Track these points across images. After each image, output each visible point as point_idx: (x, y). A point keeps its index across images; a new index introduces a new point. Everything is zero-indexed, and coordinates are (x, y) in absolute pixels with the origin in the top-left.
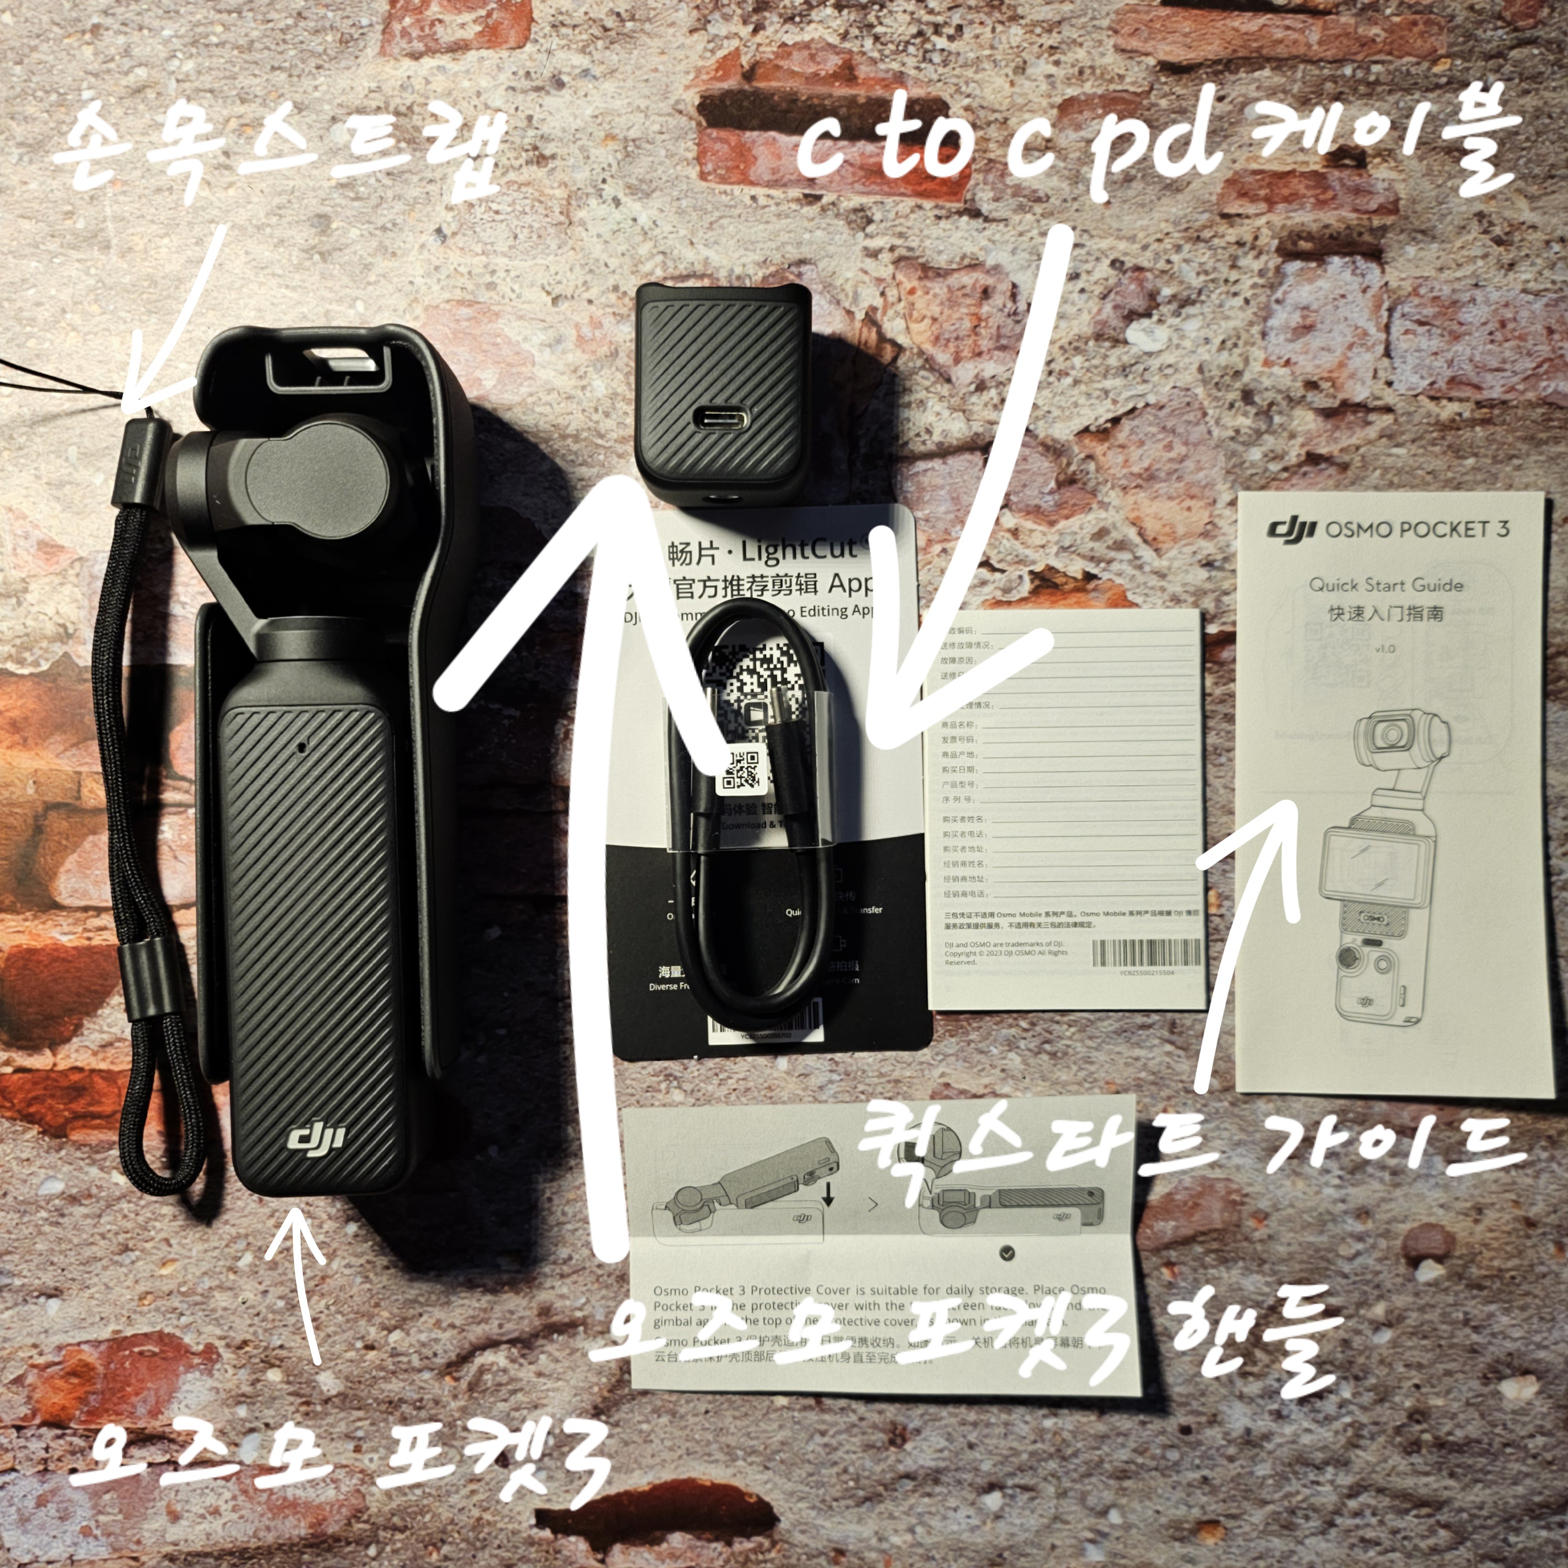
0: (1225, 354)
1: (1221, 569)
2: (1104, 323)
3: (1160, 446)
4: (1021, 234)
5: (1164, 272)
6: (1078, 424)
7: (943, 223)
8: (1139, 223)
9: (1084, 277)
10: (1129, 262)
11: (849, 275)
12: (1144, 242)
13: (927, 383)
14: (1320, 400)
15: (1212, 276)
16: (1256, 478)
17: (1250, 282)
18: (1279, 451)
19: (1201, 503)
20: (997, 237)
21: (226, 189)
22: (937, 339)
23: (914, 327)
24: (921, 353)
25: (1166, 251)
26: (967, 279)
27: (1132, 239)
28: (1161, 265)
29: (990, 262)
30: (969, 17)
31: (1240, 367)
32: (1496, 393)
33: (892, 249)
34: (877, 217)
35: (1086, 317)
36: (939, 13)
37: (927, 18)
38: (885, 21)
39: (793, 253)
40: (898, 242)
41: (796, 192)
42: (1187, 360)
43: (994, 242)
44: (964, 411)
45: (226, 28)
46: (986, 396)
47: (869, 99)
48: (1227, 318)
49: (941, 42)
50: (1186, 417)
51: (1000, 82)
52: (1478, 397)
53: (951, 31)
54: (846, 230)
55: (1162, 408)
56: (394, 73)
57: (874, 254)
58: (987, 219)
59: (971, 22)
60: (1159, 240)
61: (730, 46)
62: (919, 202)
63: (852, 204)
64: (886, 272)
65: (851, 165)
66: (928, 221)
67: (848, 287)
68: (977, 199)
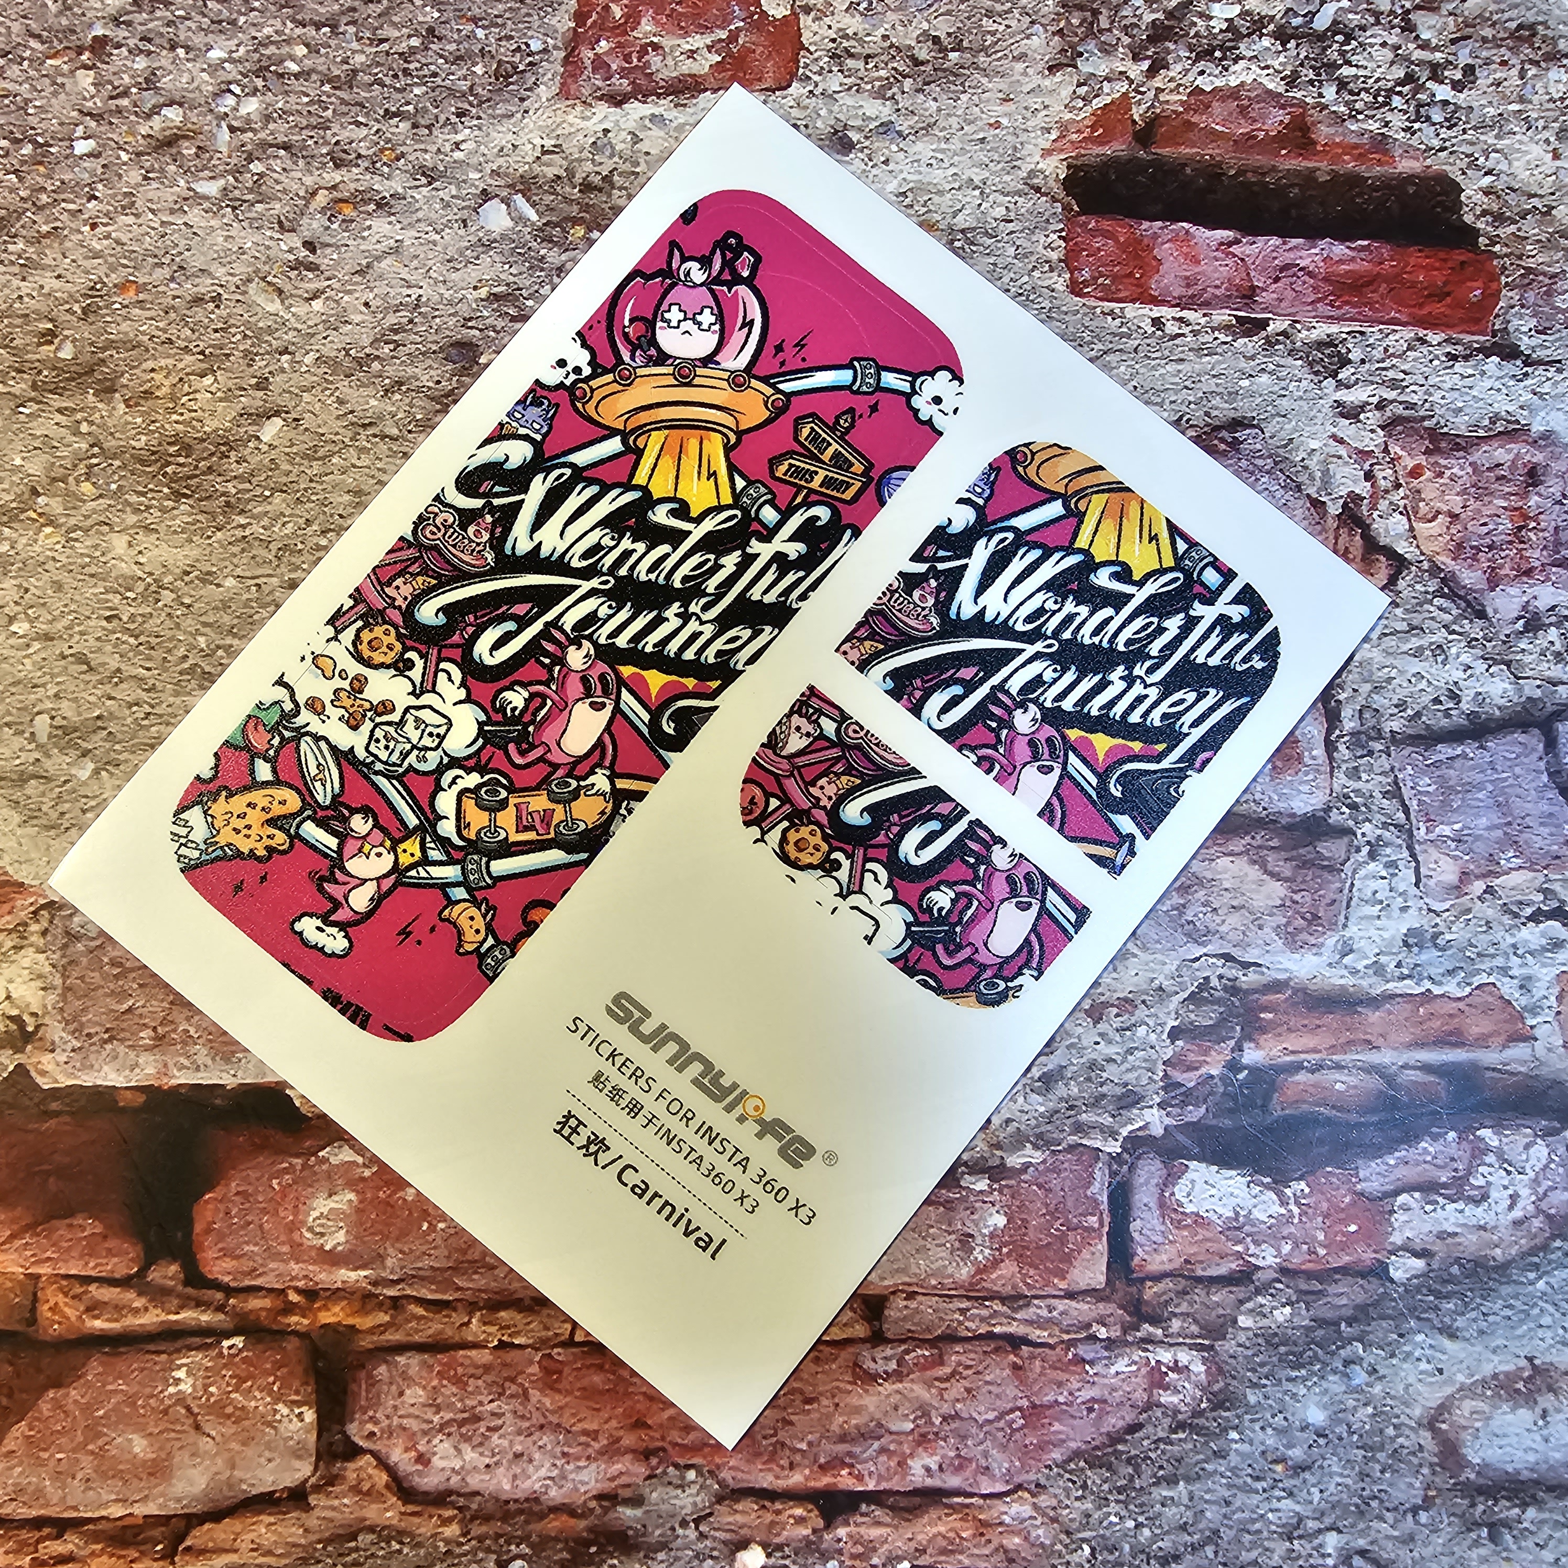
7: (1459, 367)
11: (1314, 444)
13: (1447, 618)
20: (1547, 387)
21: (308, 300)
22: (1460, 546)
23: (1421, 527)
24: (1435, 570)
26: (1502, 453)
29: (1538, 427)
30: (1485, 54)
33: (1380, 406)
34: (1355, 355)
36: (1437, 49)
37: (1418, 55)
38: (1354, 59)
39: (1222, 410)
40: (1392, 395)
41: (1222, 316)
43: (1541, 396)
44: (1508, 664)
45: (313, 49)
46: (1542, 640)
47: (1335, 175)
49: (1443, 92)
51: (1537, 151)
53: (1458, 75)
54: (1305, 374)
56: (583, 124)
57: (1352, 413)
58: (1528, 361)
59: (1488, 62)
61: (1112, 92)
62: (1421, 333)
63: (1315, 335)
64: (1373, 441)
65: (1310, 274)
66: (1436, 362)
67: (1313, 463)
68: (1511, 328)
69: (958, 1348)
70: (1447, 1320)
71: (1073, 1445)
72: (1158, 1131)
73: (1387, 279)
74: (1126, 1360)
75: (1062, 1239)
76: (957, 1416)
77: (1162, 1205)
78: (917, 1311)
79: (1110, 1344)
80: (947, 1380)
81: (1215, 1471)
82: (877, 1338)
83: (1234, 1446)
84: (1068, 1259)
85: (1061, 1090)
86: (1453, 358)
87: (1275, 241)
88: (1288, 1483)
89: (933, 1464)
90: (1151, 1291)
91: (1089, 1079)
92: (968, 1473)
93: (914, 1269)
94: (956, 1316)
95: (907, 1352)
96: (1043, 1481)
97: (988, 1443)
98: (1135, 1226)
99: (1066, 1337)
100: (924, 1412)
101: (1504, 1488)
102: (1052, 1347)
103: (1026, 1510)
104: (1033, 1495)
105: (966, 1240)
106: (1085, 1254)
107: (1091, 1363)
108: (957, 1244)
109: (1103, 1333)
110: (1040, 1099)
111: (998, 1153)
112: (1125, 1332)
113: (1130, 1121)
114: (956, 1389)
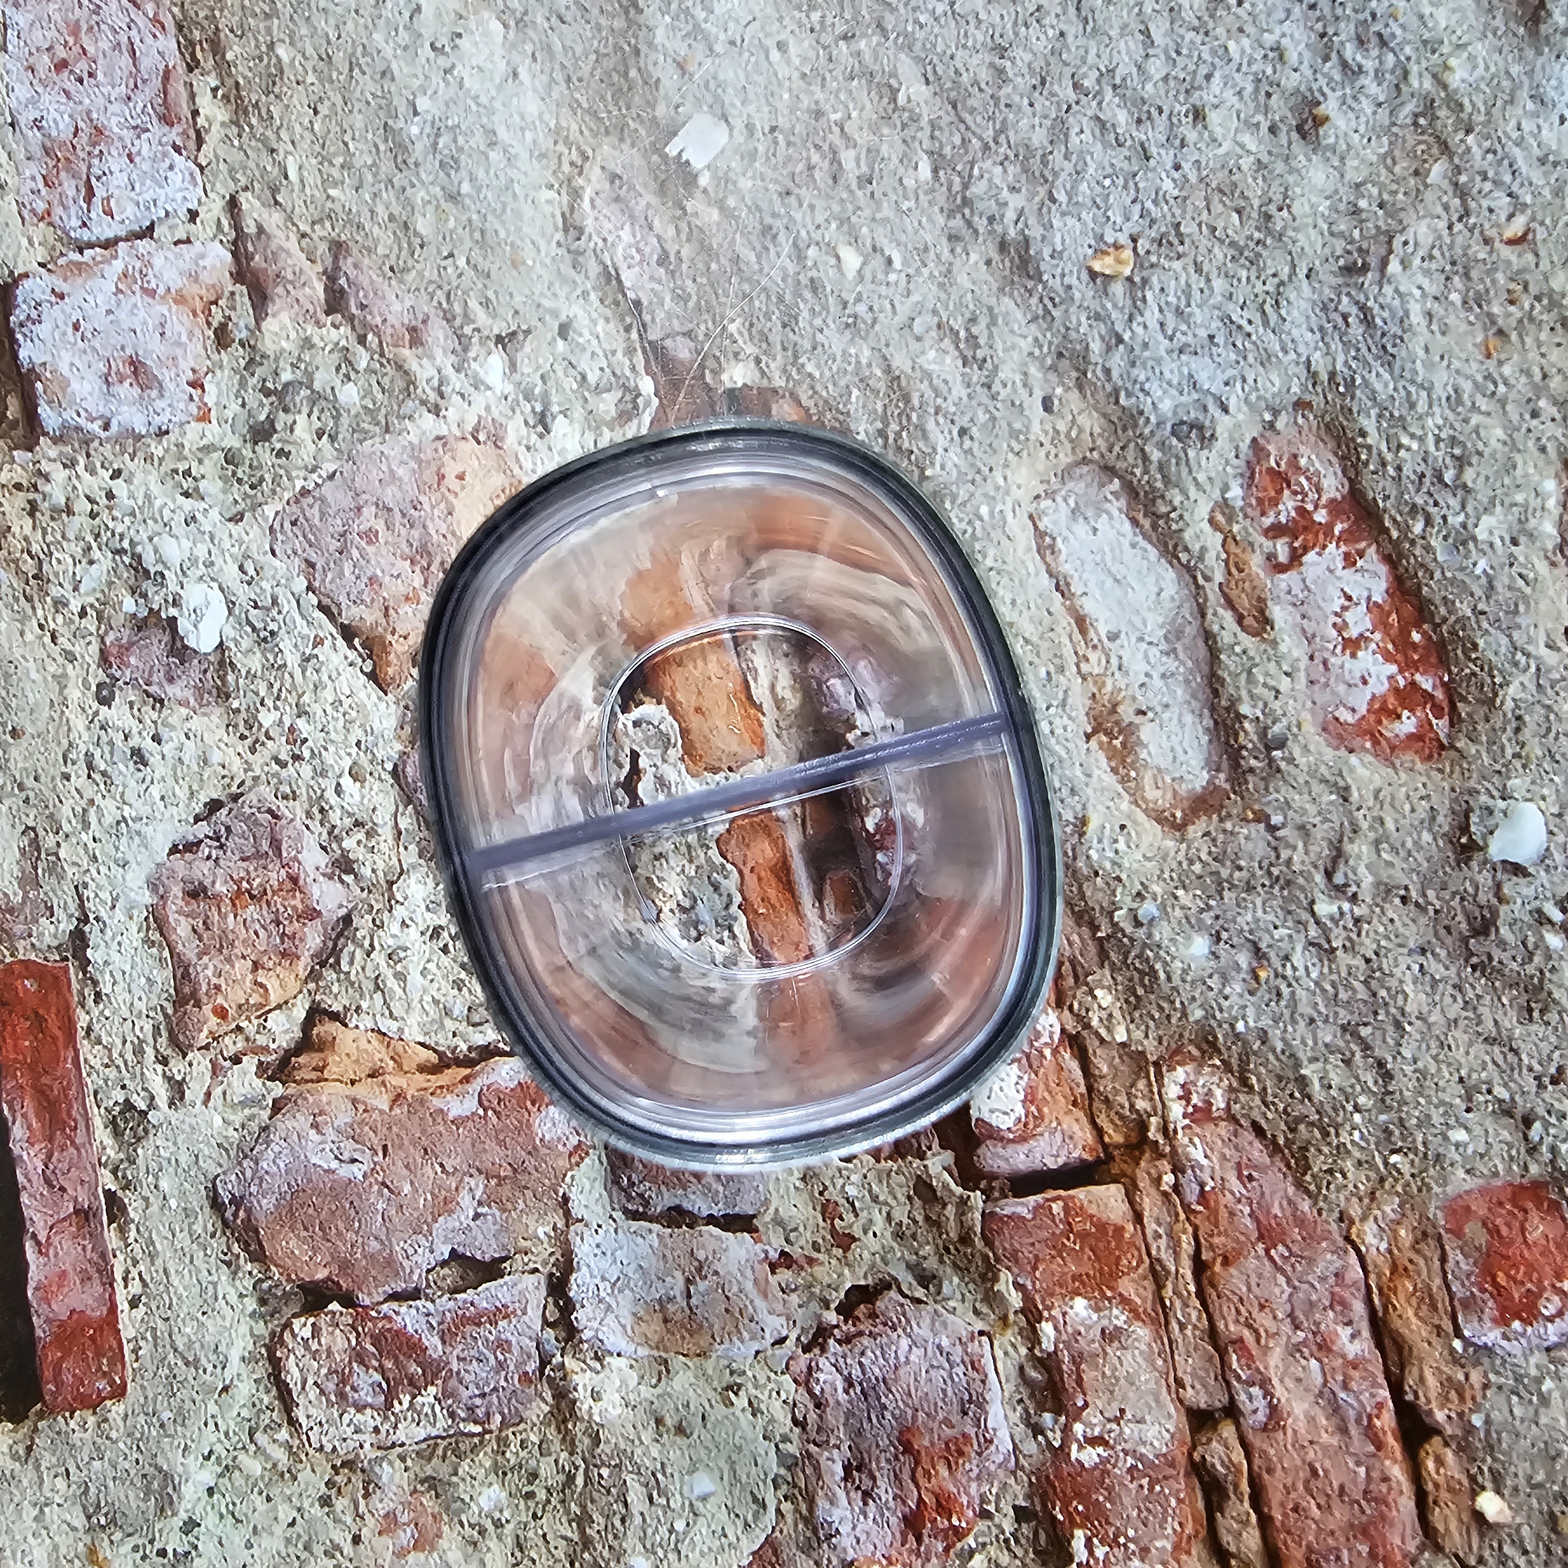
0: (202, 485)
1: (545, 399)
2: (200, 691)
3: (370, 549)
4: (95, 859)
5: (100, 618)
6: (367, 693)
7: (106, 989)
8: (34, 675)
9: (134, 742)
10: (98, 676)
11: (218, 1121)
12: (60, 660)
13: (359, 954)
14: (243, 316)
15: (90, 538)
16: (386, 381)
17: (86, 476)
18: (336, 356)
19: (446, 458)
20: (105, 895)
22: (284, 955)
23: (275, 998)
24: (314, 976)
25: (69, 622)
26: (182, 929)
27: (61, 680)
28: (90, 624)
29: (147, 898)
31: (218, 456)
32: (169, 43)
33: (164, 1061)
34: (119, 1096)
35: (196, 723)
39: (205, 1221)
40: (150, 1052)
41: (111, 1238)
42: (227, 544)
43: (115, 900)
44: (391, 884)
46: (358, 853)
48: (147, 496)
50: (317, 521)
52: (181, 69)
54: (150, 1142)
55: (311, 565)
57: (178, 1089)
58: (84, 919)
60: (54, 638)
62: (81, 1033)
63: (109, 1141)
64: (201, 1062)
65: (49, 1156)
66: (107, 1013)
67: (237, 1118)
68: (55, 943)
69: (1221, 1325)
70: (1068, 830)
71: (1291, 1190)
72: (948, 1157)
73: (36, 1078)
74: (1191, 1149)
75: (1083, 1236)
76: (1291, 1315)
77: (1023, 1139)
78: (1194, 1375)
79: (1177, 1169)
80: (1256, 1331)
81: (1283, 1039)
82: (1232, 1411)
83: (1251, 1024)
84: (1102, 1227)
85: (931, 1264)
86: (98, 995)
87: (25, 1199)
88: (1276, 962)
89: (1344, 1333)
90: (1114, 1136)
91: (914, 1237)
92: (1347, 1295)
93: (1152, 1385)
94: (1189, 1332)
95: (1238, 1378)
96: (1336, 1215)
97: (1310, 1278)
98: (1052, 1164)
99: (1182, 1216)
100: (1295, 1350)
101: (1227, 743)
102: (1196, 1229)
103: (1370, 1228)
104: (1352, 1222)
105: (1110, 1336)
106: (1093, 1210)
107: (1202, 1185)
108: (1116, 1344)
109: (1169, 1179)
110: (946, 1284)
111: (1011, 1317)
112: (1162, 1156)
113: (946, 1186)
114: (1263, 1320)
